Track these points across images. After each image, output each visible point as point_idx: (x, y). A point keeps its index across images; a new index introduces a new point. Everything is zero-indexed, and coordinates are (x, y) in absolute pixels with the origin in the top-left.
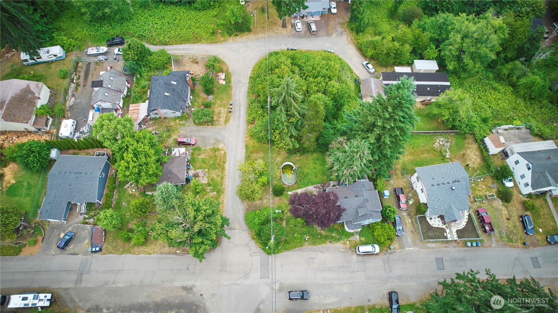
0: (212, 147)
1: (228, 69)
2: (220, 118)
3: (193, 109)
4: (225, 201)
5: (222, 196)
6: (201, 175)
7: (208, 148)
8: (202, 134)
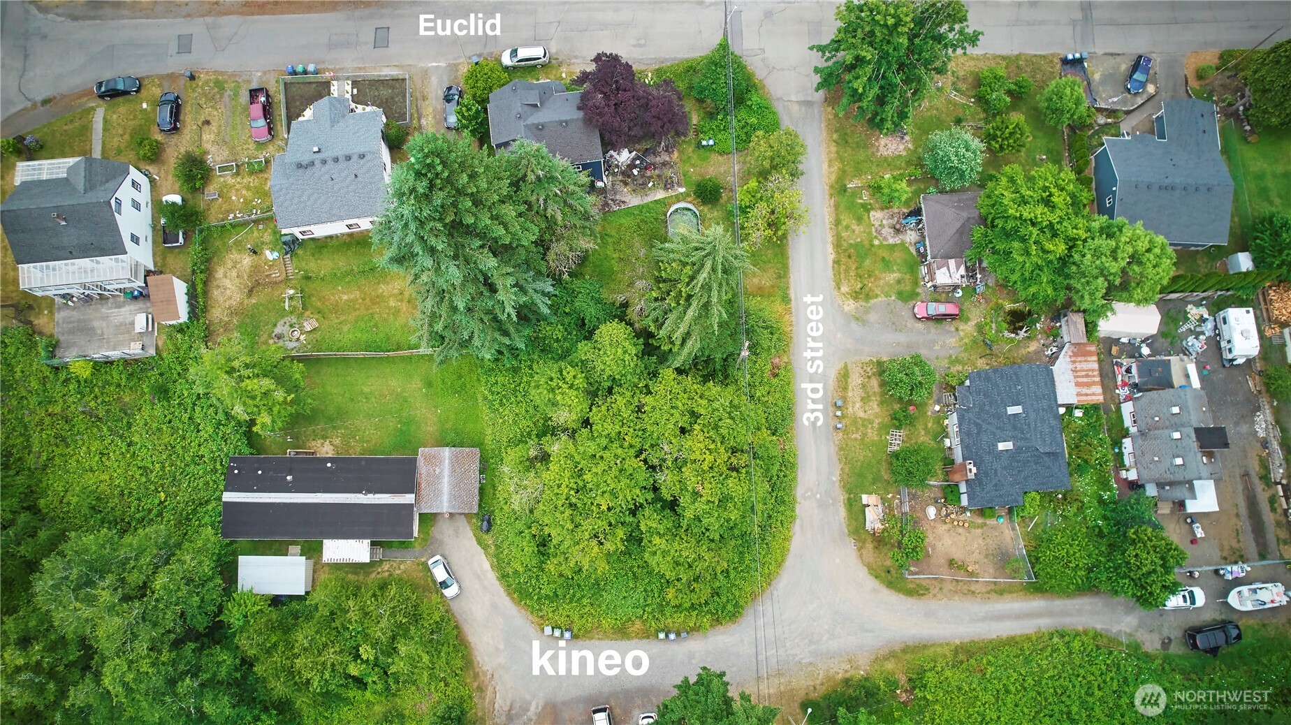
0: (873, 301)
1: (860, 549)
2: (863, 386)
3: (937, 408)
4: (825, 166)
5: (833, 177)
6: (887, 231)
7: (882, 299)
8: (902, 338)
